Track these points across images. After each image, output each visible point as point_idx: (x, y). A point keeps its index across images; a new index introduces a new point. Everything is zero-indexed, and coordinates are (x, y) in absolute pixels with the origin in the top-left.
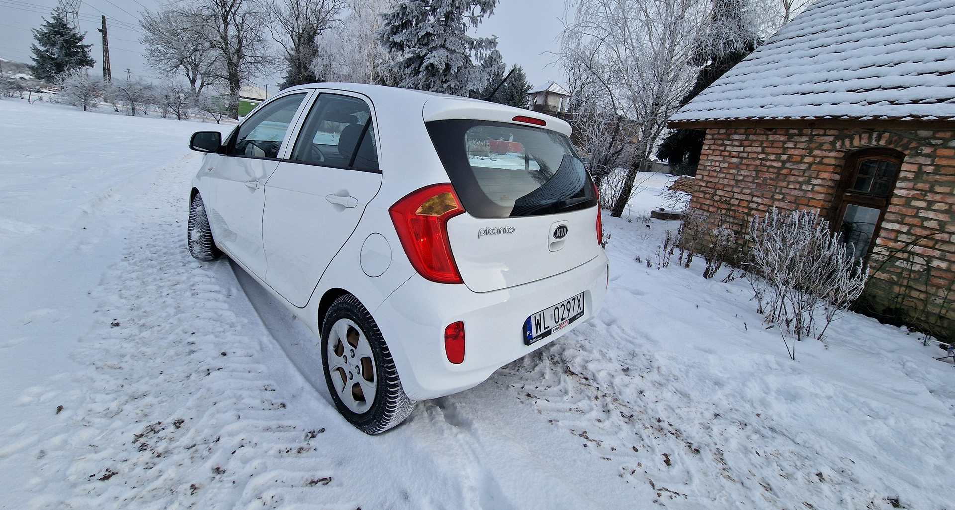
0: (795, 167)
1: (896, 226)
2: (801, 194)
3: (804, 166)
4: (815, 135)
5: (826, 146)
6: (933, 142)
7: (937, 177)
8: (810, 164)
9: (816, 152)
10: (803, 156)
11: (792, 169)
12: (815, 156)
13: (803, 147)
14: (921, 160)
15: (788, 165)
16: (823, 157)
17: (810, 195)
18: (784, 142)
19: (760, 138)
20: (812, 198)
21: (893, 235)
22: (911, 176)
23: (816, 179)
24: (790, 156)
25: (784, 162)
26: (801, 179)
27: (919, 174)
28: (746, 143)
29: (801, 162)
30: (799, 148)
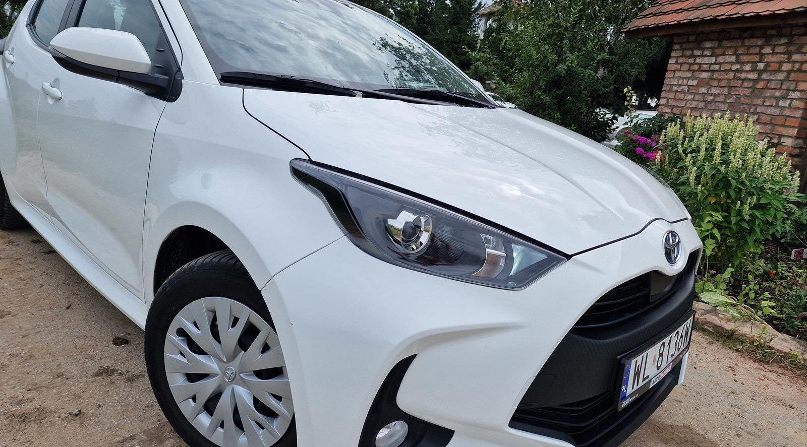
0: (772, 78)
2: (777, 111)
3: (781, 76)
4: (795, 35)
8: (789, 72)
9: (796, 57)
10: (780, 63)
11: (769, 81)
12: (794, 62)
13: (781, 51)
15: (764, 76)
17: (787, 113)
18: (762, 47)
19: (734, 44)
20: (789, 116)
23: (794, 91)
24: (768, 64)
25: (761, 72)
26: (778, 93)
28: (719, 51)
29: (779, 70)
30: (777, 53)
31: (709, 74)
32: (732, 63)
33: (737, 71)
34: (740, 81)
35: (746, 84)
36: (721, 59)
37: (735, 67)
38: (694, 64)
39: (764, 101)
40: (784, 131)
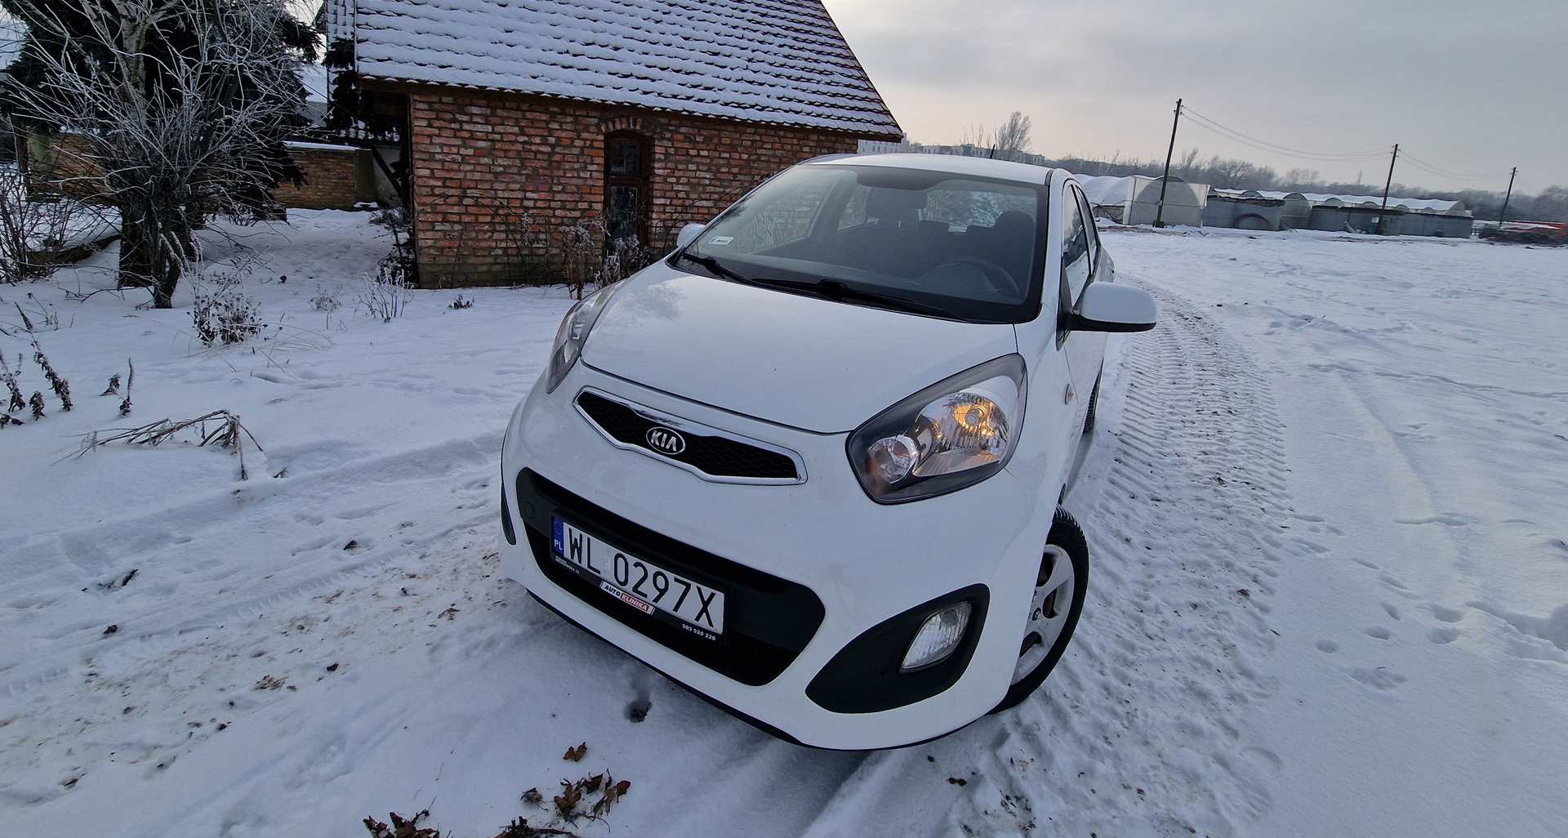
0: (566, 152)
1: (662, 201)
2: (581, 182)
3: (576, 151)
4: (579, 116)
5: (592, 129)
6: (670, 128)
7: (677, 157)
8: (582, 148)
9: (584, 135)
10: (572, 140)
11: (564, 155)
12: (585, 140)
13: (569, 129)
14: (666, 143)
15: (558, 150)
16: (592, 141)
17: (590, 182)
18: (547, 122)
19: (514, 114)
20: (593, 186)
21: (662, 209)
22: (662, 157)
23: (592, 164)
24: (558, 139)
25: (553, 146)
26: (576, 166)
27: (667, 154)
29: (572, 146)
30: (566, 130)
31: (489, 143)
32: (517, 135)
33: (524, 143)
34: (532, 154)
35: (539, 156)
36: (500, 129)
37: (521, 139)
38: (461, 129)
39: (565, 173)
40: (592, 198)
